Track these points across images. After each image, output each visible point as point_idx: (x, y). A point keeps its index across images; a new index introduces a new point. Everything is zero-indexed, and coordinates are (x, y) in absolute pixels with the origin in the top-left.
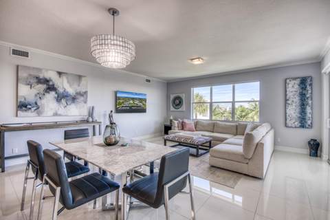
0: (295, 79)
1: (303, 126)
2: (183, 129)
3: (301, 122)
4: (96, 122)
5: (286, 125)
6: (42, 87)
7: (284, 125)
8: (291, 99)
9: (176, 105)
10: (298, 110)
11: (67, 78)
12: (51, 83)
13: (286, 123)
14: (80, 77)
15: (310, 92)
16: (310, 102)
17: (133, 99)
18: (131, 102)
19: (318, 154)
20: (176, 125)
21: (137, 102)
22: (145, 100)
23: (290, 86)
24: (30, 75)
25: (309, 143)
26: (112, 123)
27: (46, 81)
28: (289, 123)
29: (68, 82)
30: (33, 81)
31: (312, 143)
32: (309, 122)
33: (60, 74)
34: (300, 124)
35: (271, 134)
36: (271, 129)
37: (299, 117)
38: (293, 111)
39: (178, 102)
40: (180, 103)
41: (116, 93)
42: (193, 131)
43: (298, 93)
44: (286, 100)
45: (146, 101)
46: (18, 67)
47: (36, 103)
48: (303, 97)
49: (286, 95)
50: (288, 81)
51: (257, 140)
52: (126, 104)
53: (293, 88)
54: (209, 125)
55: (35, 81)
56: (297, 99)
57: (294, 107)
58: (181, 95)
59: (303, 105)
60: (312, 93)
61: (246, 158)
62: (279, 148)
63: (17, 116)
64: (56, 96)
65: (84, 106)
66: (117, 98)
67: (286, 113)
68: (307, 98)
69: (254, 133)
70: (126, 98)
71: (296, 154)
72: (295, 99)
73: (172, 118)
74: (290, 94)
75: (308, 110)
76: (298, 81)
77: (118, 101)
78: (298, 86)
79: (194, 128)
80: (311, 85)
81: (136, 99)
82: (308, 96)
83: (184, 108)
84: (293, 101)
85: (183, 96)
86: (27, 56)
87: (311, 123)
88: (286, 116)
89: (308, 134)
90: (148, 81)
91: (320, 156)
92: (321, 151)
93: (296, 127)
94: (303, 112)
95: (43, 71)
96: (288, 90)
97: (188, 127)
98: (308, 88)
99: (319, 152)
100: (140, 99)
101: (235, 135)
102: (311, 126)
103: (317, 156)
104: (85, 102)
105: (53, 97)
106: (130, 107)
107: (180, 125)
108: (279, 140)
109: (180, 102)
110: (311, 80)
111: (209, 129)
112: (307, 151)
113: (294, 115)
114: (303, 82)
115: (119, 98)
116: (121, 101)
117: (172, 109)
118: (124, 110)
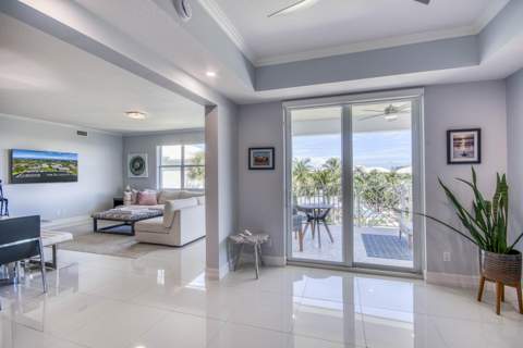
2: (137, 203)
9: (136, 170)
17: (48, 161)
18: (45, 165)
20: (129, 199)
21: (57, 166)
22: (75, 163)
26: (1, 200)
39: (138, 165)
40: (141, 167)
41: (11, 152)
45: (76, 165)
52: (35, 169)
58: (142, 156)
66: (11, 161)
70: (29, 159)
77: (15, 165)
79: (155, 199)
81: (56, 161)
83: (146, 173)
90: (82, 133)
97: (144, 200)
100: (62, 161)
106: (44, 174)
107: (134, 198)
109: (141, 165)
115: (18, 161)
116: (23, 165)
117: (130, 175)
118: (28, 178)
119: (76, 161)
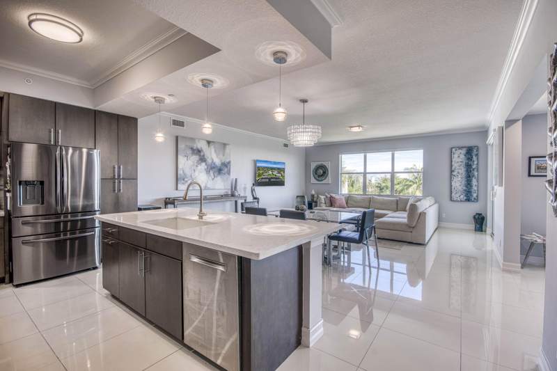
0: (461, 148)
1: (468, 200)
2: (331, 205)
3: (466, 195)
4: (240, 197)
5: (451, 199)
6: (196, 158)
7: (449, 198)
8: (456, 171)
9: (319, 176)
10: (464, 182)
11: (215, 147)
12: (202, 154)
13: (451, 197)
14: (225, 145)
15: (476, 163)
16: (476, 173)
17: (272, 169)
18: (270, 172)
19: (483, 229)
20: (323, 201)
21: (275, 173)
23: (456, 156)
24: (186, 145)
25: (474, 217)
26: (255, 198)
27: (199, 151)
28: (455, 196)
29: (215, 151)
30: (189, 152)
31: (477, 217)
32: (475, 195)
33: (209, 142)
34: (465, 198)
35: (435, 207)
36: (435, 203)
37: (465, 190)
38: (459, 183)
39: (321, 172)
40: (325, 174)
41: (255, 162)
42: (344, 208)
43: (464, 163)
44: (452, 171)
45: (284, 172)
46: (177, 137)
47: (191, 176)
48: (469, 167)
49: (451, 166)
50: (454, 150)
51: (420, 210)
52: (265, 175)
53: (459, 157)
54: (364, 200)
55: (190, 152)
56: (462, 171)
57: (460, 179)
58: (324, 163)
59: (469, 177)
60: (478, 164)
61: (410, 227)
62: (443, 224)
63: (177, 189)
64: (206, 167)
65: (227, 179)
66: (256, 169)
67: (451, 186)
68: (473, 170)
69: (418, 204)
70: (265, 167)
71: (462, 230)
72: (460, 170)
73: (313, 192)
74: (455, 165)
75: (474, 182)
76: (464, 151)
77: (257, 172)
78: (464, 157)
79: (345, 202)
80: (477, 155)
81: (275, 169)
82: (474, 167)
83: (329, 180)
84: (458, 173)
85: (328, 165)
86: (183, 126)
87: (477, 196)
88: (451, 189)
89: (473, 208)
90: (286, 145)
91: (485, 231)
92: (486, 226)
93: (461, 201)
94: (469, 184)
95: (197, 141)
96: (453, 160)
97: (337, 202)
98: (475, 158)
99: (484, 227)
100: (279, 169)
101: (395, 211)
102: (476, 200)
103: (482, 231)
104: (229, 174)
105: (203, 168)
106: (270, 179)
107: (328, 201)
108: (444, 215)
109: (324, 172)
110: (477, 151)
111: (364, 206)
112: (472, 226)
113: (460, 188)
114: (470, 151)
115: (259, 168)
116: (261, 172)
117: (313, 180)
118: (263, 182)
119: (284, 169)
